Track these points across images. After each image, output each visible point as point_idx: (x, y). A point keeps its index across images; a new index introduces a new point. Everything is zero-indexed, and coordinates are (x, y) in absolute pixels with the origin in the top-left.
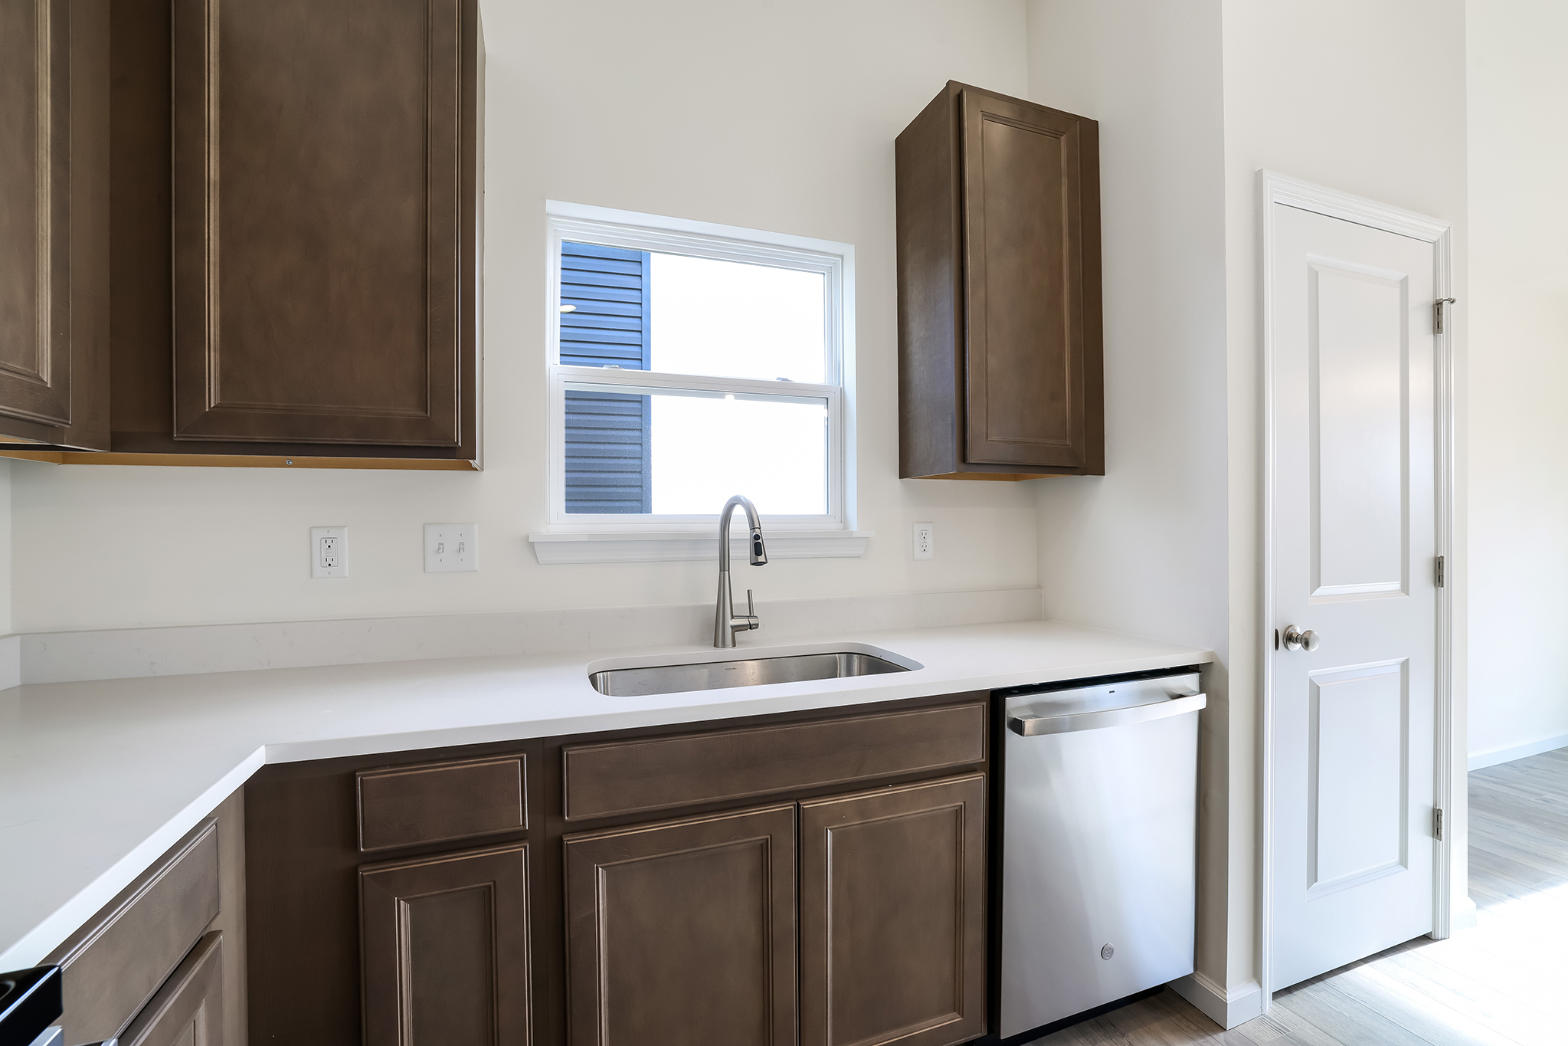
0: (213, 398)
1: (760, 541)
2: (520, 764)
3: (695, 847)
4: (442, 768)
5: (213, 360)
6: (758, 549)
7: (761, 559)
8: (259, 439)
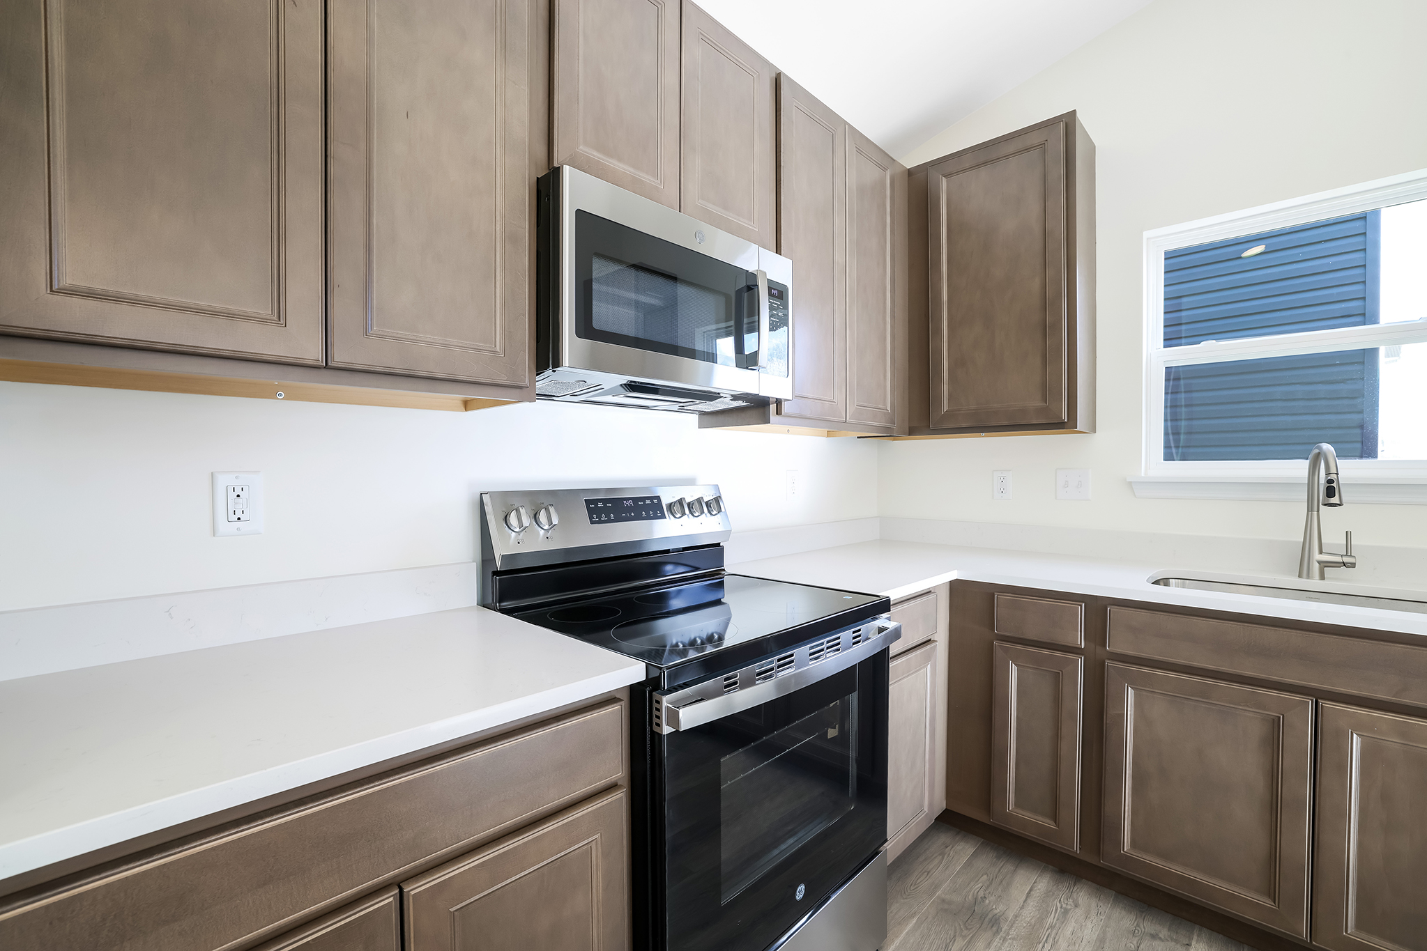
0: (945, 408)
1: (1334, 485)
2: (1081, 610)
3: (1207, 699)
4: (1036, 600)
5: (945, 388)
6: (1330, 492)
7: (1335, 500)
8: (964, 425)
